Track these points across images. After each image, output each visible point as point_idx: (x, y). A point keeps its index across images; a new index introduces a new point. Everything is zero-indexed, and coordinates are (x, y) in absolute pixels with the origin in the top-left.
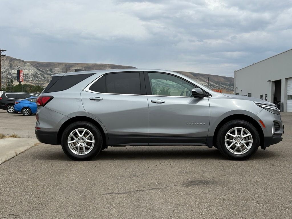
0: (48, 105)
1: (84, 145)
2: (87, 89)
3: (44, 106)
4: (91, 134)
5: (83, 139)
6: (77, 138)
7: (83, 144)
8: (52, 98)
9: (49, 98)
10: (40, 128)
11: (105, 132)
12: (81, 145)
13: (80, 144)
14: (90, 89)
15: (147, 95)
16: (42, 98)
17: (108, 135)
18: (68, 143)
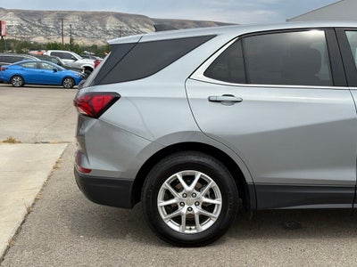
0: (106, 115)
1: (197, 210)
2: (200, 74)
3: (97, 118)
4: (212, 183)
5: (193, 195)
6: (181, 194)
7: (193, 207)
8: (115, 98)
9: (110, 98)
10: (89, 171)
11: (249, 180)
12: (190, 209)
13: (186, 207)
14: (207, 74)
15: (348, 86)
16: (92, 98)
17: (254, 186)
18: (159, 205)
